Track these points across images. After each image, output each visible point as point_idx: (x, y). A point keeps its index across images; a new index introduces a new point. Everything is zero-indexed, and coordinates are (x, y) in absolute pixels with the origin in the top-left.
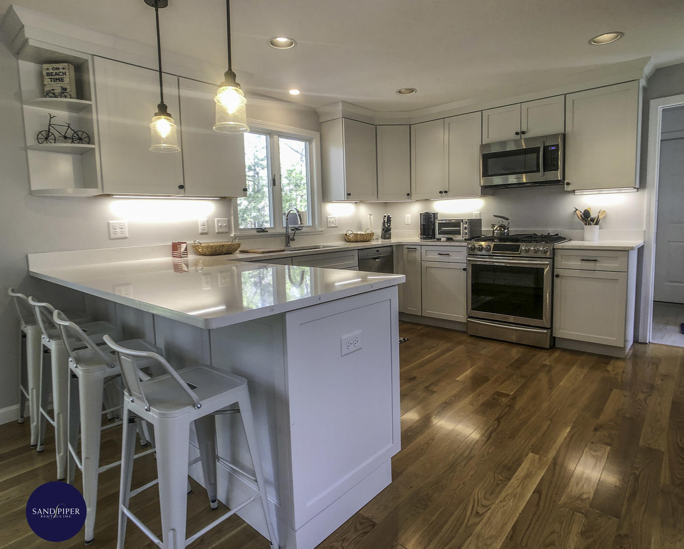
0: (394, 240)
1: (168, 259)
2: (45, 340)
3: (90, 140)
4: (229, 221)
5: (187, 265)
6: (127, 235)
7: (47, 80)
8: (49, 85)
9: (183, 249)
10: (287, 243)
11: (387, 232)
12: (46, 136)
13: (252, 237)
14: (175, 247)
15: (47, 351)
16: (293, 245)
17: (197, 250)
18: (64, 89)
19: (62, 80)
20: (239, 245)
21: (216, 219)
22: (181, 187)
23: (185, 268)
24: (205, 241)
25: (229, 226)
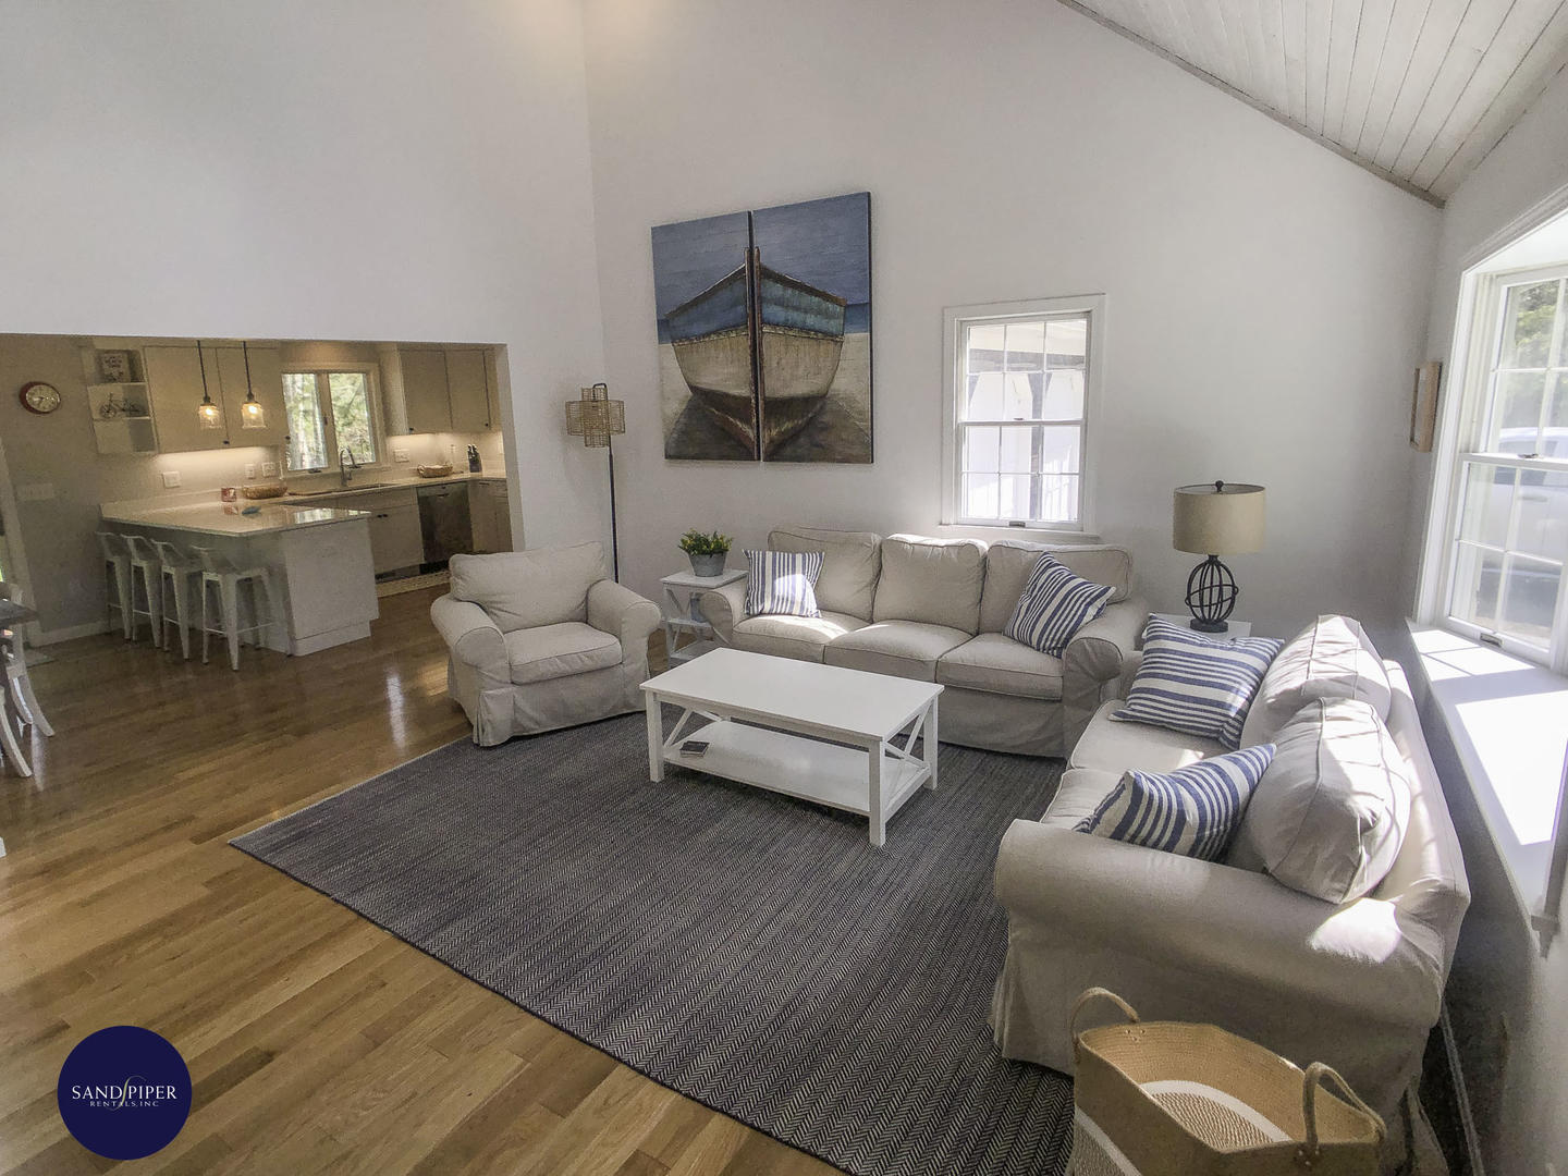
0: (486, 473)
1: (219, 504)
2: (137, 561)
3: (145, 413)
4: (278, 464)
5: (237, 509)
6: (179, 484)
7: (105, 366)
8: (107, 369)
9: (232, 495)
10: (343, 484)
11: (475, 463)
12: (107, 411)
13: (306, 478)
14: (225, 492)
15: (139, 570)
16: (351, 485)
17: (246, 495)
18: (121, 373)
19: (119, 366)
20: (286, 489)
21: (263, 465)
22: (226, 443)
23: (235, 511)
24: (253, 486)
25: (277, 469)
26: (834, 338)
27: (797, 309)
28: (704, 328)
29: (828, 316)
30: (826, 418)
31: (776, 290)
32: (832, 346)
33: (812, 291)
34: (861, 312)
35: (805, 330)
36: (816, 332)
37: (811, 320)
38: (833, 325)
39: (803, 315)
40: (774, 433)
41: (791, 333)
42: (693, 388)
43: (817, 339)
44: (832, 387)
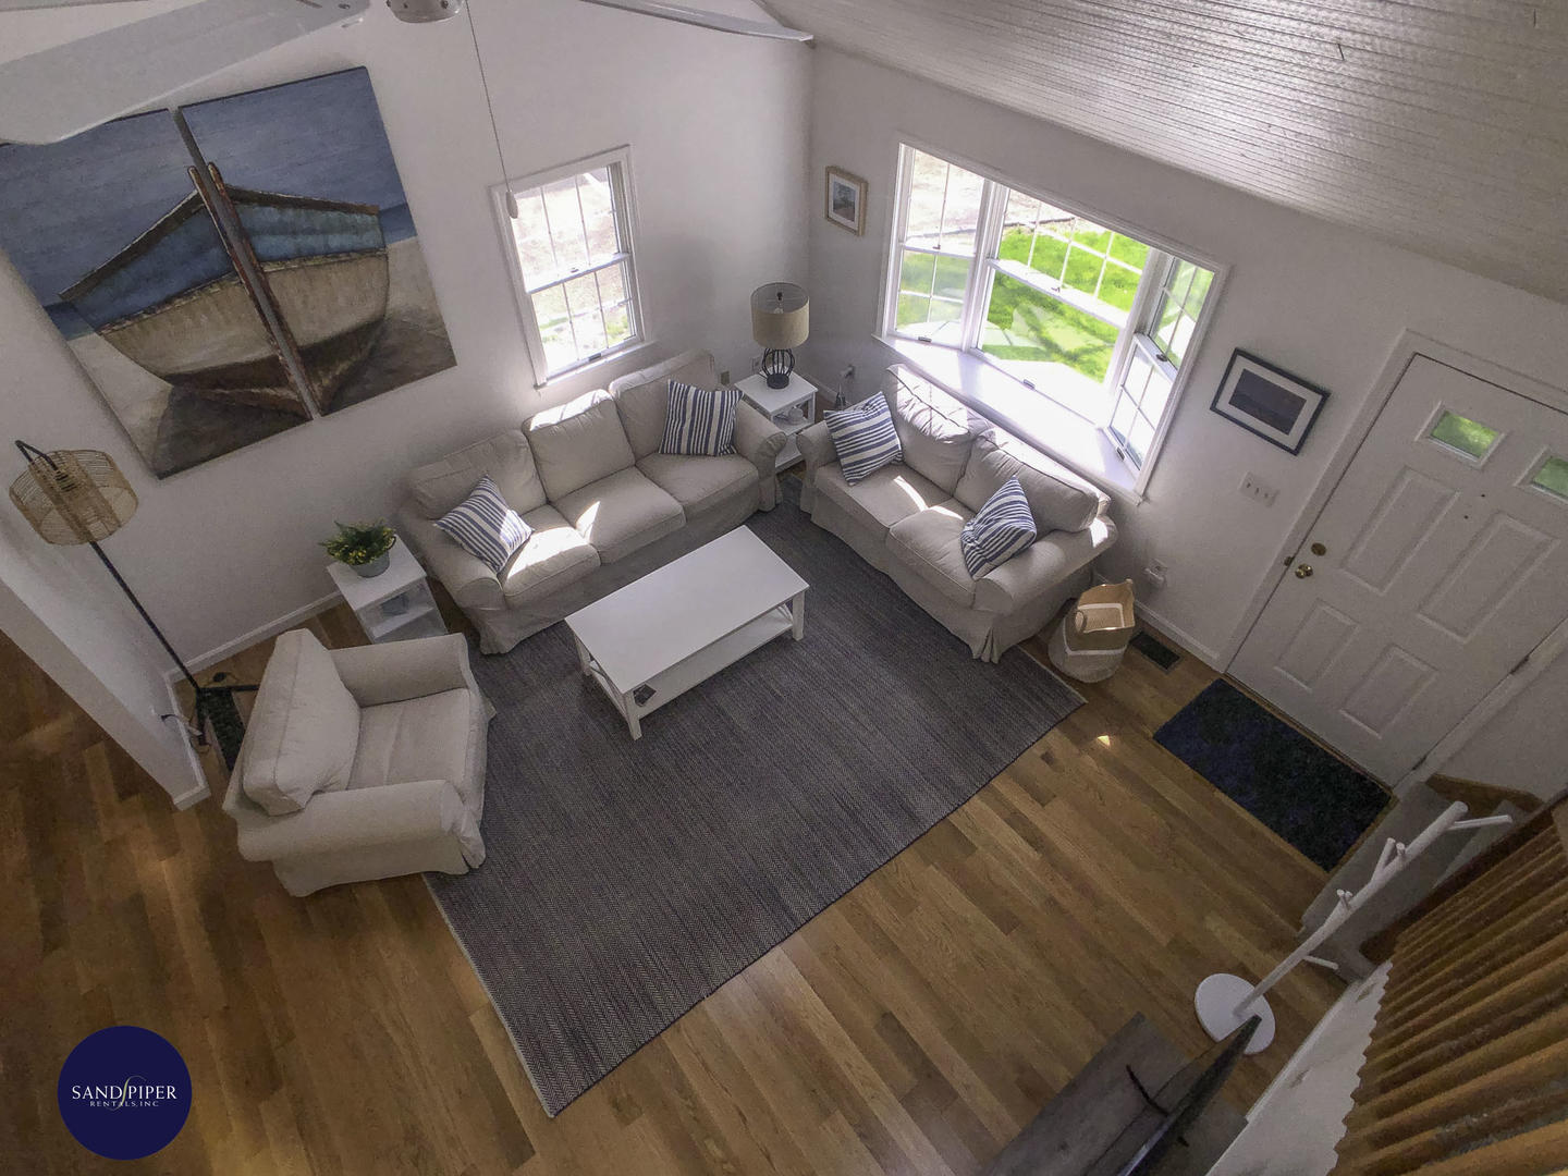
26: (377, 253)
27: (312, 231)
28: (155, 295)
29: (356, 230)
30: (392, 340)
31: (271, 215)
32: (373, 263)
33: (325, 206)
34: (398, 217)
35: (335, 256)
36: (347, 252)
37: (336, 241)
38: (370, 239)
39: (321, 237)
40: (326, 382)
41: (310, 263)
42: (169, 378)
43: (351, 261)
44: (389, 307)
